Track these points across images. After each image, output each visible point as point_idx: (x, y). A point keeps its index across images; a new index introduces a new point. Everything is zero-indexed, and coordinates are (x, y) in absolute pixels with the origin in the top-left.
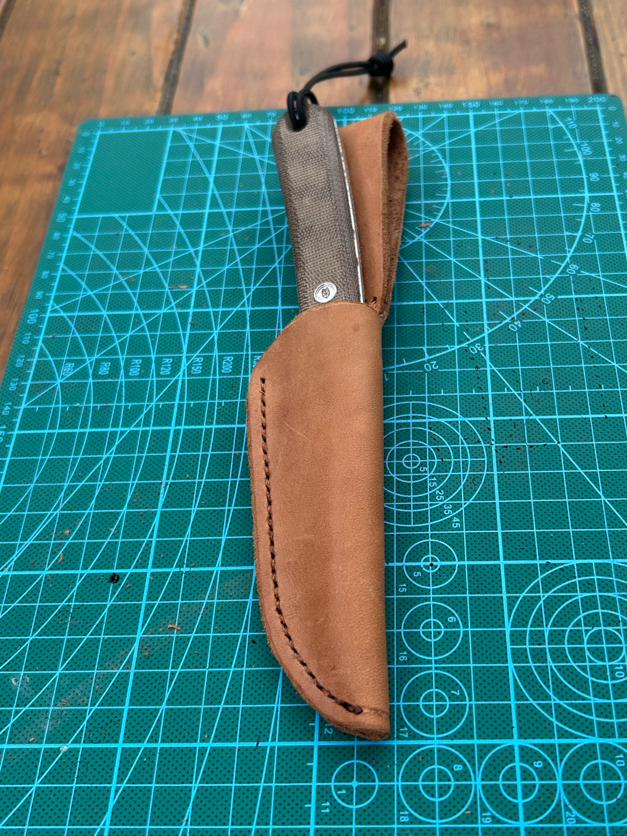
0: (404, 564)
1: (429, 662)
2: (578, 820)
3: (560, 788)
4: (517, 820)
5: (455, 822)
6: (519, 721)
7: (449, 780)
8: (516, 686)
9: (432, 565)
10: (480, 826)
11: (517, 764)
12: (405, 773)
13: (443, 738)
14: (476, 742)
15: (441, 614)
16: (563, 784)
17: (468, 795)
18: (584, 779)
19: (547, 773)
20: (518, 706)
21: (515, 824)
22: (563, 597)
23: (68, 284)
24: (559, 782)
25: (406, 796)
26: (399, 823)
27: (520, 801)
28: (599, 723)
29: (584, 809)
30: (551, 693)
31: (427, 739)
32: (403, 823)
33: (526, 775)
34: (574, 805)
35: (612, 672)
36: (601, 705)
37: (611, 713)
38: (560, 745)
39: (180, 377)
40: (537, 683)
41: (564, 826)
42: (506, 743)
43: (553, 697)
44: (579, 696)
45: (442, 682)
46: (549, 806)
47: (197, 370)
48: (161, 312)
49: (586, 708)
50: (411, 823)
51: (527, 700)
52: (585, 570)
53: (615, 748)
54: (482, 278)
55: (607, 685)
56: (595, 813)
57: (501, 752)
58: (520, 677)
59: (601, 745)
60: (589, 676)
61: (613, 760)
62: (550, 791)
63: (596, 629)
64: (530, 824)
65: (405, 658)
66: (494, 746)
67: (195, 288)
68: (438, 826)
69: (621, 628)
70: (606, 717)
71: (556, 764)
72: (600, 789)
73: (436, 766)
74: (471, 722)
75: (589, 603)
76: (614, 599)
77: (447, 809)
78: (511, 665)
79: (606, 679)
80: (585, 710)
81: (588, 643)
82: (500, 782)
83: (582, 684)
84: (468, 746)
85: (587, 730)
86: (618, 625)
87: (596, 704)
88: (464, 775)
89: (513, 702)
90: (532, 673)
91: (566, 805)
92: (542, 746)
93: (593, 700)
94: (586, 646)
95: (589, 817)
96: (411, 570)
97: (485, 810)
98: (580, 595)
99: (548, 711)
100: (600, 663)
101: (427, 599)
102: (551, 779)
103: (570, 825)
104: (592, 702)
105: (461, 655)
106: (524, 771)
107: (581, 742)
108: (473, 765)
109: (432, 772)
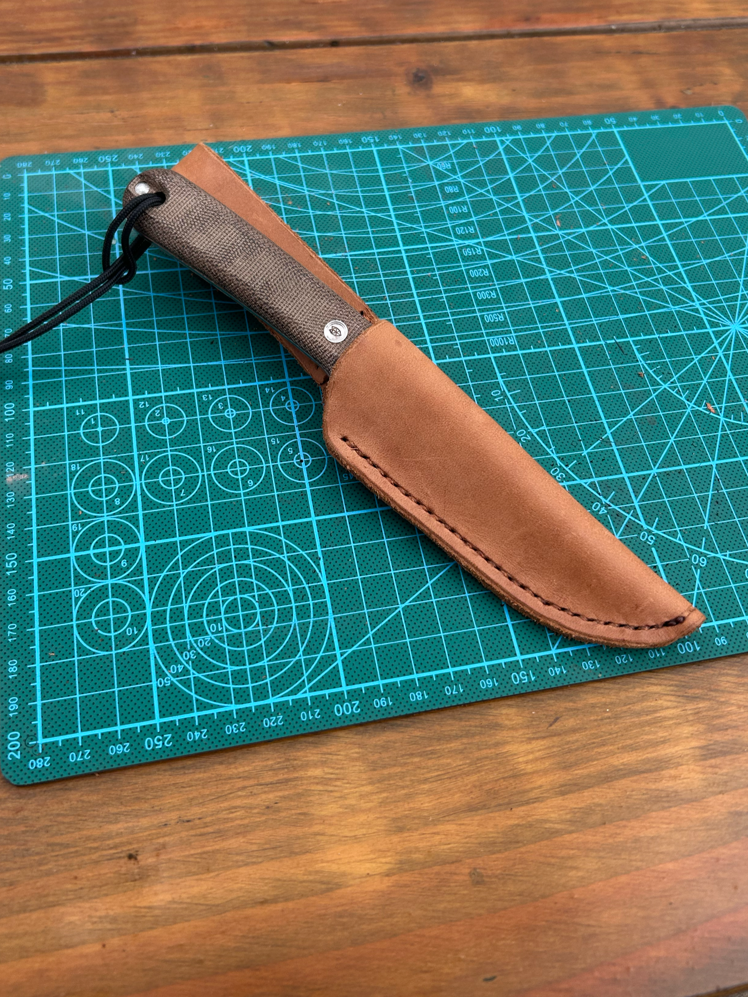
0: (299, 439)
1: (208, 470)
2: (77, 599)
3: (104, 582)
4: (76, 551)
5: (72, 504)
6: (161, 545)
7: (106, 496)
8: (193, 541)
9: (302, 461)
10: (70, 523)
11: (123, 547)
12: (111, 464)
13: (141, 487)
14: (140, 513)
15: (255, 474)
16: (107, 585)
17: (95, 511)
18: (113, 602)
19: (117, 571)
20: (175, 543)
21: (72, 549)
22: (286, 574)
23: (535, 145)
24: (109, 582)
25: (92, 466)
26: (70, 464)
27: (91, 552)
28: (165, 611)
29: (87, 603)
30: (189, 569)
31: (140, 476)
32: (70, 467)
33: (114, 555)
34: (90, 595)
35: (215, 621)
36: (182, 612)
37: (175, 621)
38: (142, 579)
39: (456, 243)
40: (198, 558)
41: (73, 588)
42: (141, 536)
43: (186, 571)
44: (189, 593)
45: (191, 483)
46: (89, 575)
47: (467, 252)
48: (525, 214)
49: (178, 599)
50: (70, 473)
51: (181, 550)
52: (318, 592)
53: (143, 626)
54: (655, 471)
55: (202, 616)
56: (84, 612)
57: (133, 533)
58: (202, 542)
59: (145, 614)
60: (208, 600)
61: (131, 625)
62: (101, 574)
63: (257, 605)
64: (73, 561)
65: (210, 450)
66: (138, 527)
67: (560, 233)
68: (69, 492)
69: (261, 628)
70: (171, 618)
71: (125, 578)
72: (105, 615)
73: (117, 485)
74: (158, 508)
75: (283, 597)
76: (290, 620)
77: (83, 498)
78: (213, 534)
79: (207, 615)
80: (177, 599)
81: (241, 598)
82: (106, 535)
83: (201, 594)
84: (136, 507)
85: (157, 602)
86: (263, 624)
87: (183, 608)
88: (111, 506)
89: (178, 539)
90: (207, 553)
91: (90, 588)
92: (140, 565)
93: (186, 606)
94: (238, 596)
95: (80, 607)
96: (294, 446)
97: (83, 525)
98: (290, 589)
99: (172, 568)
100: (223, 610)
101: (267, 461)
102: (112, 574)
103: (73, 593)
104: (184, 605)
105: (216, 493)
106: (118, 552)
107: (146, 597)
108: (120, 513)
109: (113, 482)
